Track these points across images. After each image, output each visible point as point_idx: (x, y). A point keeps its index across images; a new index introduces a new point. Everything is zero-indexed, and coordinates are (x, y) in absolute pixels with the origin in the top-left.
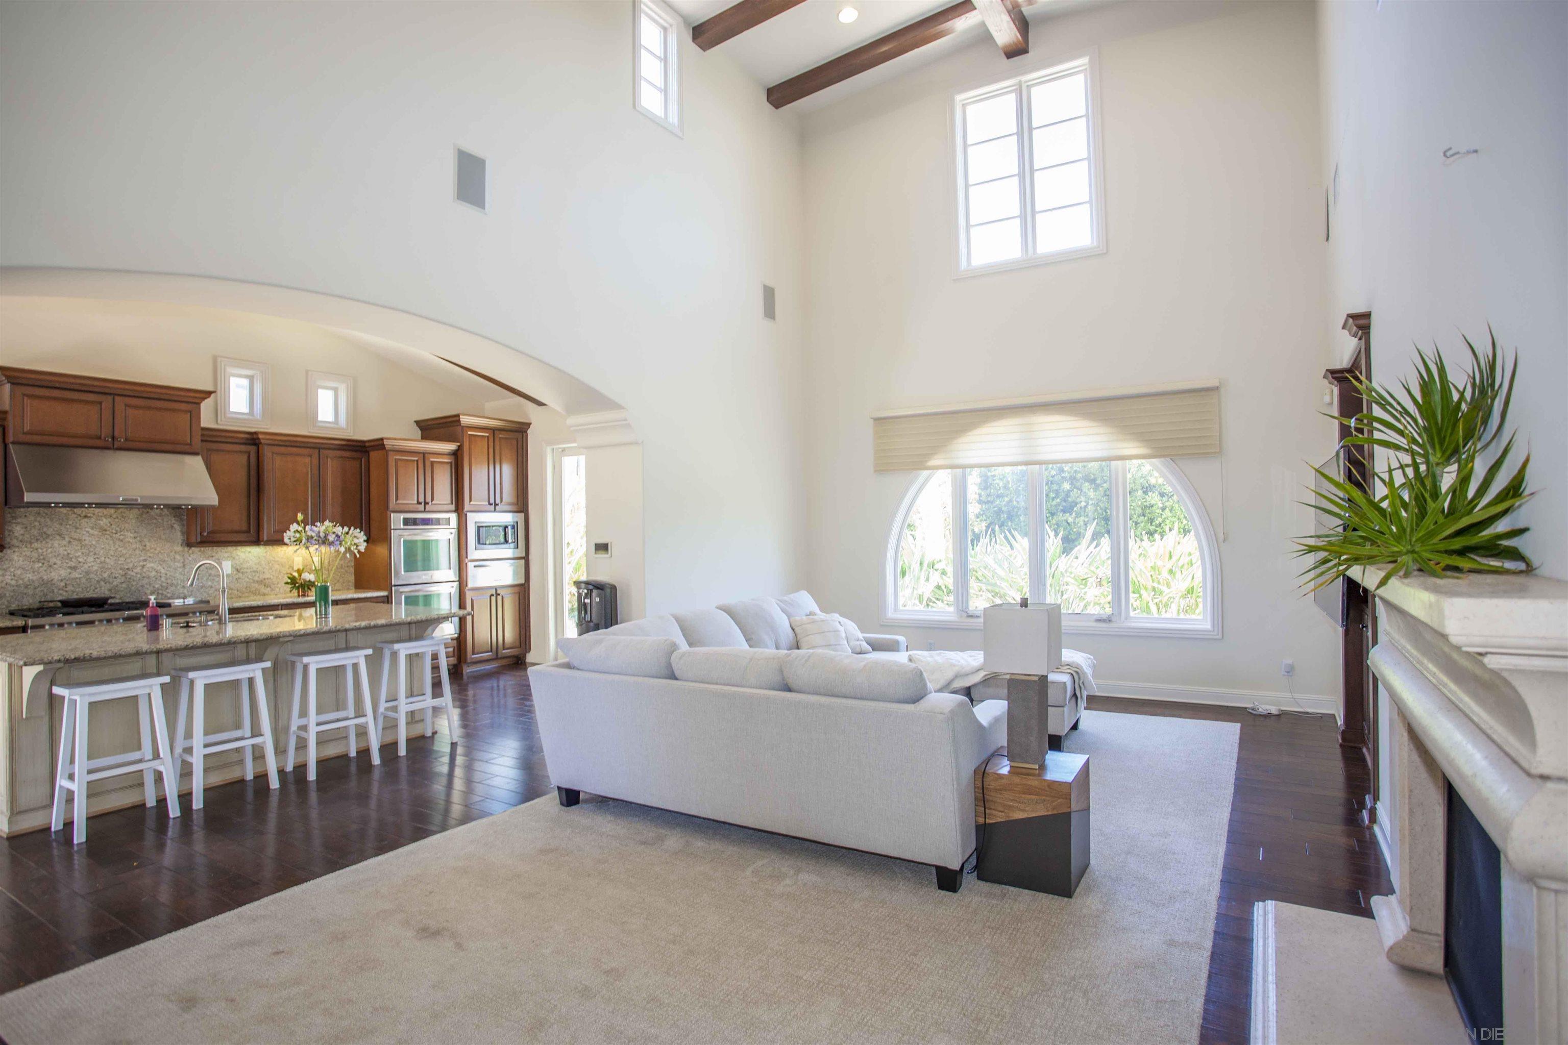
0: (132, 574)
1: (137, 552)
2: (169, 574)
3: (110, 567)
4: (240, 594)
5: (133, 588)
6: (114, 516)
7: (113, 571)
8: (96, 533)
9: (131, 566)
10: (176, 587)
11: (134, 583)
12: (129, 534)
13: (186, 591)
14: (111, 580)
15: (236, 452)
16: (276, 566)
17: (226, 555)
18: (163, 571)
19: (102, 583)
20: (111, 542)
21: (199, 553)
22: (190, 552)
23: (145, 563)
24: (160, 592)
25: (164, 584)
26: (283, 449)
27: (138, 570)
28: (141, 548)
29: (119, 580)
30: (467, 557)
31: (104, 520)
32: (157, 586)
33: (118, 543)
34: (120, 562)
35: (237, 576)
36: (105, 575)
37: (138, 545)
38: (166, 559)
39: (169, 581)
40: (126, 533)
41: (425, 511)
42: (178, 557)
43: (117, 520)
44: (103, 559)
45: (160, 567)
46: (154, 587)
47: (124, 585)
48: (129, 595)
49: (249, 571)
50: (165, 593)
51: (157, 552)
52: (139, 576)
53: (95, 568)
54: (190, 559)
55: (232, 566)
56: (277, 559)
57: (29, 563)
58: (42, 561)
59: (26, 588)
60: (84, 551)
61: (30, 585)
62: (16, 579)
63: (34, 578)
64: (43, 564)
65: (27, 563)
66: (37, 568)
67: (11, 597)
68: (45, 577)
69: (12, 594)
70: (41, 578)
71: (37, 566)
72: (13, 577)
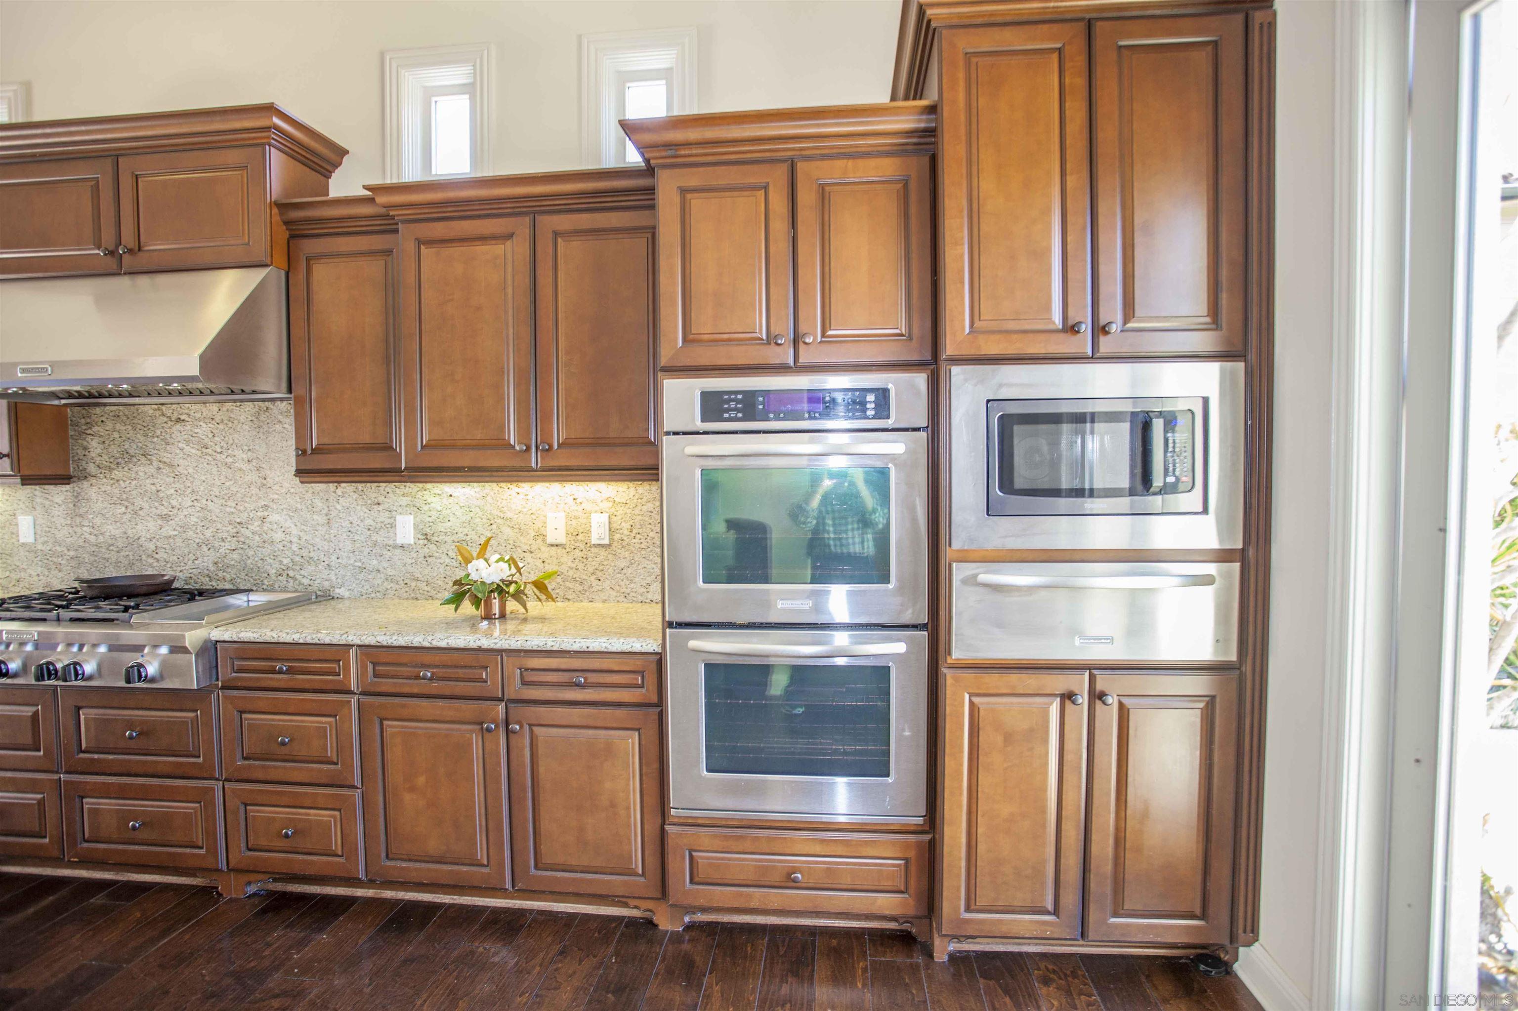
0: (248, 533)
1: (254, 490)
2: (304, 537)
3: (214, 518)
4: (433, 593)
5: (249, 562)
6: (218, 419)
7: (219, 526)
8: (194, 451)
9: (243, 517)
10: (317, 566)
11: (251, 553)
12: (238, 453)
13: (333, 578)
14: (217, 544)
15: (362, 254)
16: (507, 531)
17: (404, 501)
18: (295, 531)
19: (205, 548)
20: (215, 469)
21: (355, 496)
22: (339, 491)
23: (266, 513)
24: (291, 574)
25: (297, 559)
26: (439, 229)
27: (255, 526)
28: (259, 481)
29: (227, 545)
30: (950, 545)
31: (204, 425)
32: (285, 561)
33: (224, 470)
34: (228, 509)
35: (426, 550)
36: (208, 533)
37: (253, 477)
38: (299, 506)
39: (304, 553)
40: (236, 452)
41: (798, 368)
42: (319, 504)
43: (221, 426)
44: (204, 501)
45: (289, 523)
46: (281, 562)
47: (235, 556)
48: (243, 575)
49: (449, 539)
50: (298, 577)
51: (284, 491)
52: (257, 538)
53: (194, 519)
54: (339, 507)
55: (416, 526)
56: (509, 515)
57: (109, 506)
58: (126, 503)
59: (108, 549)
60: (177, 485)
61: (113, 545)
62: (96, 532)
63: (117, 533)
64: (127, 507)
65: (106, 505)
66: (119, 516)
67: (92, 564)
68: (130, 532)
69: (92, 558)
70: (125, 533)
71: (120, 511)
72: (92, 530)
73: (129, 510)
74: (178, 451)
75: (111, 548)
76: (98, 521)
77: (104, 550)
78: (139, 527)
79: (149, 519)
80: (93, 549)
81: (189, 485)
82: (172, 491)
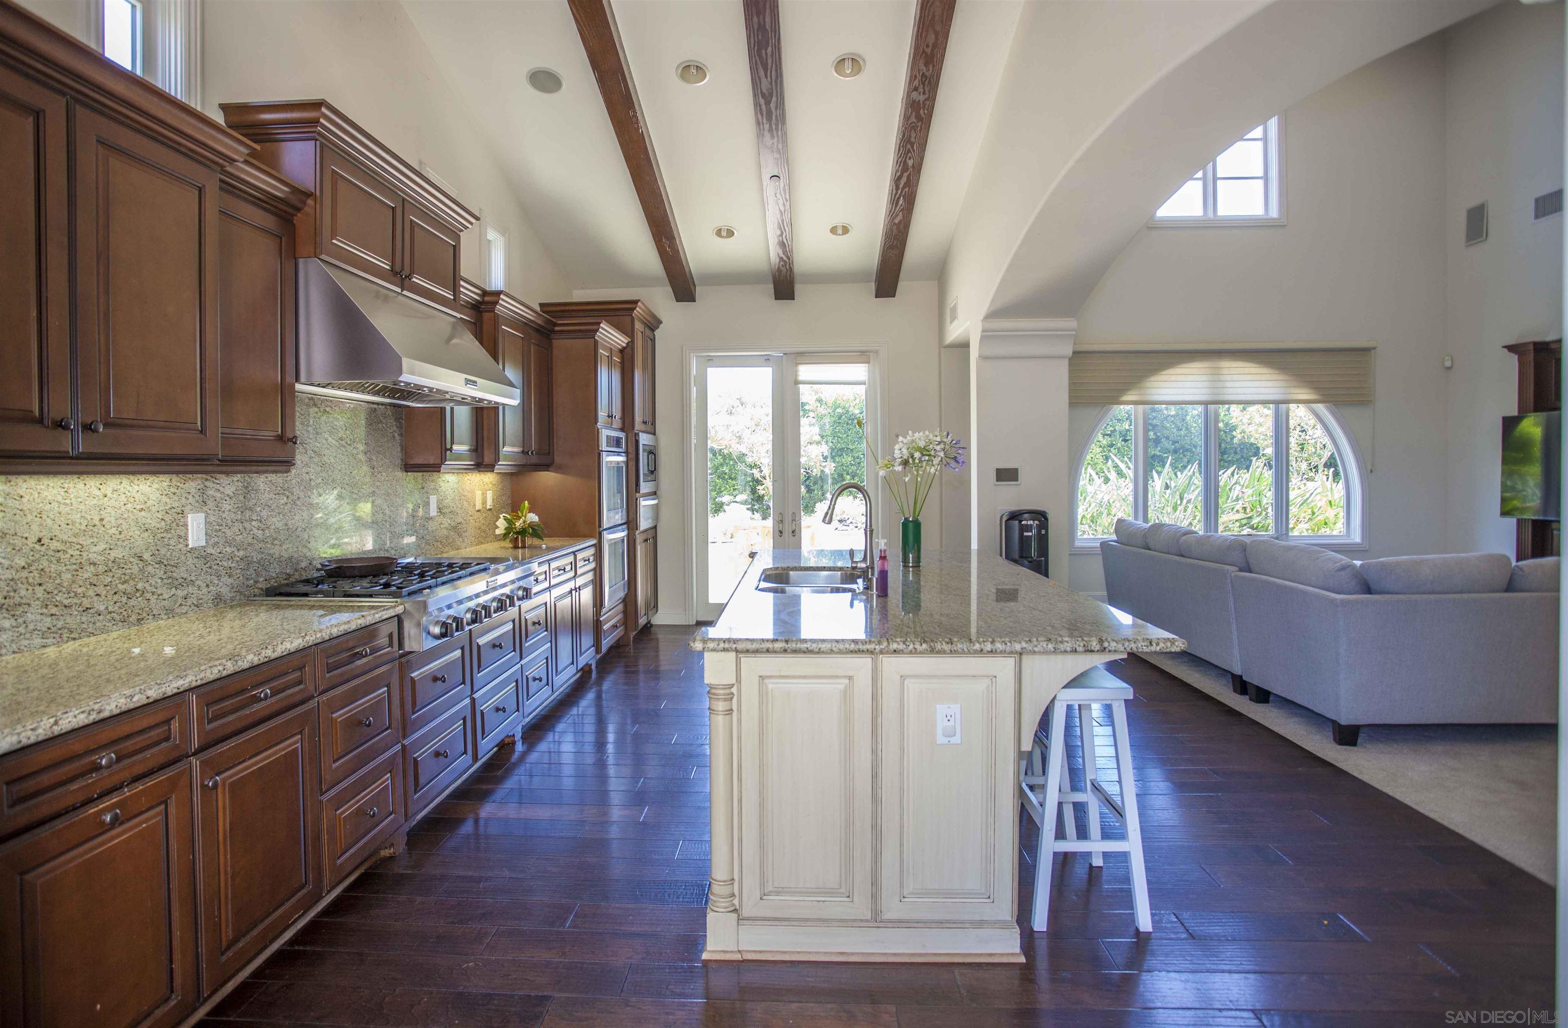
2: (392, 517)
4: (443, 548)
16: (466, 504)
17: (432, 486)
21: (413, 483)
22: (407, 480)
28: (370, 471)
30: (638, 491)
35: (440, 520)
37: (368, 467)
38: (390, 491)
39: (392, 529)
41: (612, 428)
42: (398, 488)
45: (385, 505)
49: (447, 510)
54: (407, 491)
55: (437, 503)
56: (465, 493)
57: (274, 496)
58: (287, 493)
59: (272, 544)
60: (324, 474)
61: (276, 539)
62: (263, 526)
63: (280, 525)
64: (288, 497)
65: (272, 496)
66: (282, 507)
67: (259, 563)
68: (290, 523)
69: (259, 556)
70: (286, 525)
71: (282, 501)
72: (260, 524)
73: (290, 500)
74: (324, 442)
75: (276, 542)
76: (264, 514)
77: (269, 546)
78: (297, 518)
79: (304, 508)
80: (260, 545)
81: (331, 474)
82: (320, 480)
